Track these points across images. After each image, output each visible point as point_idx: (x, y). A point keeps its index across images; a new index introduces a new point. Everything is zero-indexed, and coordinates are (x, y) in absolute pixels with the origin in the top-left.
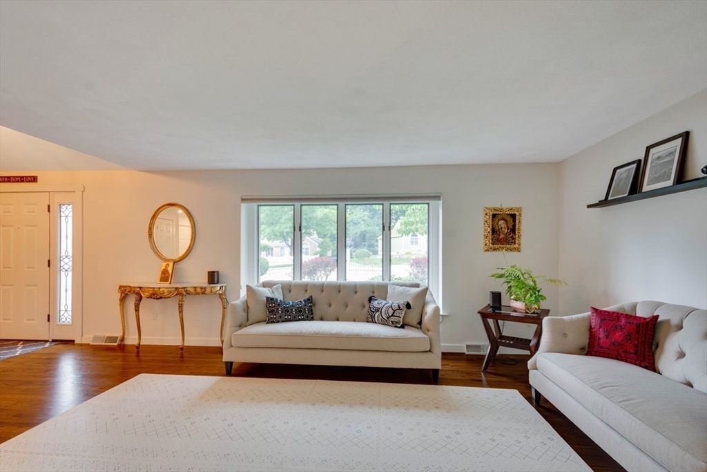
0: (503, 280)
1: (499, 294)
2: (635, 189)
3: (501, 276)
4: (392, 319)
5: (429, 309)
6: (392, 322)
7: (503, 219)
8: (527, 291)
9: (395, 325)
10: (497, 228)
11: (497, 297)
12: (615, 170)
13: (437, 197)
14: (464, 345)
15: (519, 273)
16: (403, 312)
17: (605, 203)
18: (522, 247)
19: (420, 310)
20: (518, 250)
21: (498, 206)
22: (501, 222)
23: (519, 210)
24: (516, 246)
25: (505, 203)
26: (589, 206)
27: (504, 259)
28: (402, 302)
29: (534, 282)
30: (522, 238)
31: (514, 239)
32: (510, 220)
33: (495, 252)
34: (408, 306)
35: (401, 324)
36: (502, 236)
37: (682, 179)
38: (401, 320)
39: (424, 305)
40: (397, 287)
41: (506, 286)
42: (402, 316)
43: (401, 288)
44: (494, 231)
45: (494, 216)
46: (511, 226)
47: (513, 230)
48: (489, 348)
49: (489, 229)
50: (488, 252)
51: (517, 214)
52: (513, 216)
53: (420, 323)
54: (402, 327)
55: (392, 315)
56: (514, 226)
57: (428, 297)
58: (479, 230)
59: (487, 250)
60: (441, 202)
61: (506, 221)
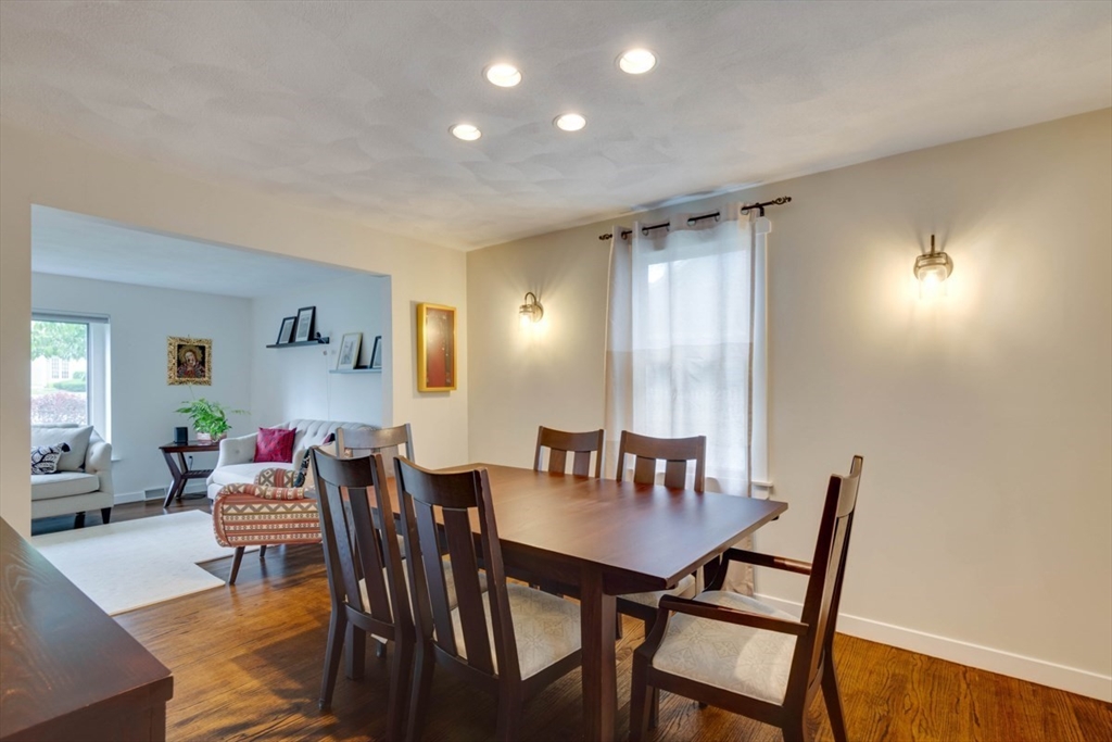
0: (190, 414)
1: (186, 429)
2: (292, 339)
3: (187, 411)
4: (42, 465)
5: (96, 450)
6: (41, 469)
7: (191, 351)
8: (211, 423)
9: (45, 471)
10: (183, 360)
11: (182, 433)
12: (285, 320)
13: (104, 320)
14: (143, 492)
15: (205, 406)
16: (58, 456)
17: (278, 345)
18: (213, 380)
19: (82, 452)
20: (208, 383)
21: (185, 336)
22: (188, 354)
23: (209, 342)
24: (206, 379)
25: (194, 334)
26: (268, 347)
27: (192, 393)
28: (56, 445)
29: (222, 413)
30: (213, 370)
31: (203, 372)
32: (199, 352)
33: (181, 386)
34: (66, 448)
35: (55, 470)
36: (189, 369)
37: (314, 337)
38: (55, 465)
39: (88, 445)
40: (43, 430)
41: (193, 420)
42: (56, 461)
43: (50, 430)
44: (180, 363)
45: (180, 347)
46: (199, 358)
47: (203, 363)
48: (173, 482)
49: (175, 361)
50: (172, 386)
51: (207, 346)
52: (203, 349)
53: (83, 466)
54: (58, 472)
55: (41, 461)
56: (203, 358)
57: (93, 437)
58: (162, 362)
59: (172, 384)
60: (108, 327)
61: (194, 353)
